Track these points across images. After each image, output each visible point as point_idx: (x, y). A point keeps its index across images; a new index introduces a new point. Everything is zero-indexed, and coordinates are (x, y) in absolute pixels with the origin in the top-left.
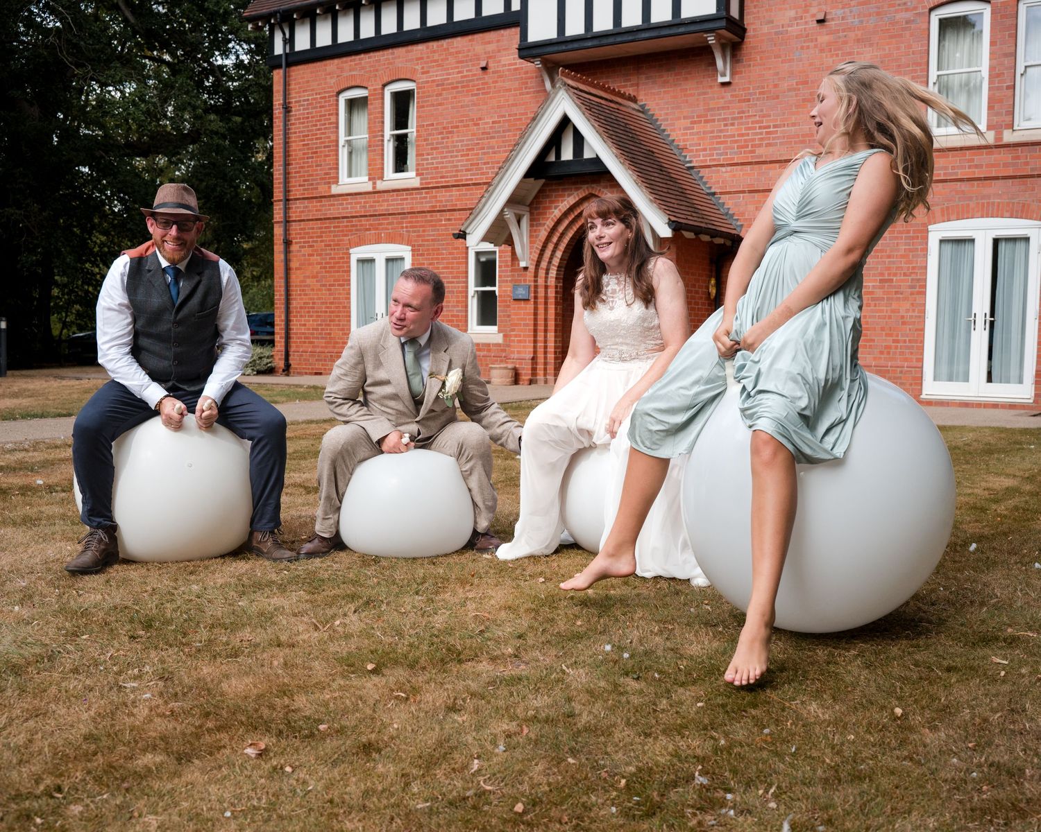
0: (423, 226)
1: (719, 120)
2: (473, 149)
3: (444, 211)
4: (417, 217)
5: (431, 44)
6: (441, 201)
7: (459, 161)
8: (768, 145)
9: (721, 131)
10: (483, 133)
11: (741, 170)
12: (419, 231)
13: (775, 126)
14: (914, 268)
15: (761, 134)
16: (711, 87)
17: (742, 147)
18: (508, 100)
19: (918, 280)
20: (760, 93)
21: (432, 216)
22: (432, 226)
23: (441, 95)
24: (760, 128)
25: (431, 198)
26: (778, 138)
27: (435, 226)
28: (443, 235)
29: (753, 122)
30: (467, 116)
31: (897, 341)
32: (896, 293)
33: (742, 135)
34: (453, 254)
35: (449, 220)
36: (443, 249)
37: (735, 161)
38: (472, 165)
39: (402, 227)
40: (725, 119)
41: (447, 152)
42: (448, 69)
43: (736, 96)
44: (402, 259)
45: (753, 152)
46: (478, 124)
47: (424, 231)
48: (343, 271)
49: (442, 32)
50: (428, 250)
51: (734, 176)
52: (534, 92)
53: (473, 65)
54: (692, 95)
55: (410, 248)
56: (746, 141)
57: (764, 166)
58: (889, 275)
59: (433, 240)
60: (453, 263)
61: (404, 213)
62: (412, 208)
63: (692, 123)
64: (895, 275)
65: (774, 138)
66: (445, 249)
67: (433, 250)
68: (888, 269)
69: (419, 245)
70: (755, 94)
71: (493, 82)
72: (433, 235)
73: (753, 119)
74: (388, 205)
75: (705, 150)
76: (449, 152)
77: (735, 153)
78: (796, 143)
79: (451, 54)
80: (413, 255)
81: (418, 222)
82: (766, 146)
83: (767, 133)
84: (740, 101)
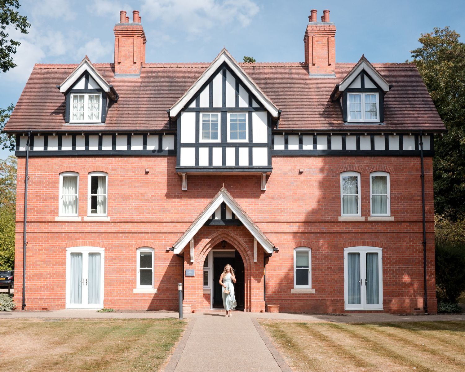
0: (112, 239)
1: (260, 204)
2: (141, 207)
3: (125, 233)
4: (108, 235)
5: (117, 159)
6: (123, 229)
7: (133, 211)
8: (282, 216)
9: (261, 209)
10: (146, 200)
11: (270, 224)
12: (109, 241)
13: (284, 209)
14: (339, 263)
15: (279, 211)
16: (257, 191)
17: (271, 216)
18: (159, 187)
19: (341, 268)
20: (278, 196)
21: (117, 235)
22: (117, 239)
23: (122, 181)
24: (278, 209)
25: (116, 226)
26: (286, 213)
27: (119, 239)
28: (124, 244)
29: (275, 207)
30: (138, 192)
31: (335, 290)
32: (333, 272)
33: (271, 211)
34: (129, 252)
35: (127, 237)
36: (123, 250)
37: (268, 221)
38: (140, 213)
39: (100, 239)
40: (263, 204)
41: (126, 207)
42: (127, 170)
43: (267, 196)
44: (99, 254)
45: (276, 218)
46: (144, 196)
47: (112, 241)
48: (61, 259)
49: (124, 154)
50: (115, 250)
51: (268, 226)
52: (173, 185)
53: (142, 170)
54: (248, 194)
55: (104, 249)
56: (272, 213)
57: (280, 223)
58: (330, 265)
59: (117, 246)
60: (128, 257)
61: (101, 233)
62: (105, 231)
63: (249, 204)
64: (333, 266)
65: (284, 213)
66: (125, 250)
67: (117, 250)
68: (330, 263)
69: (110, 248)
70: (276, 196)
71: (152, 179)
72: (118, 244)
73: (275, 205)
74: (91, 228)
75: (255, 215)
76: (127, 207)
77: (268, 218)
78: (292, 216)
79: (128, 163)
80: (105, 252)
81: (109, 237)
82: (281, 216)
83: (281, 211)
84: (269, 198)
